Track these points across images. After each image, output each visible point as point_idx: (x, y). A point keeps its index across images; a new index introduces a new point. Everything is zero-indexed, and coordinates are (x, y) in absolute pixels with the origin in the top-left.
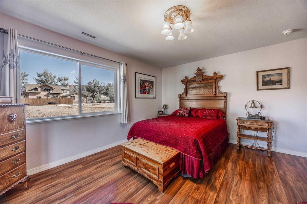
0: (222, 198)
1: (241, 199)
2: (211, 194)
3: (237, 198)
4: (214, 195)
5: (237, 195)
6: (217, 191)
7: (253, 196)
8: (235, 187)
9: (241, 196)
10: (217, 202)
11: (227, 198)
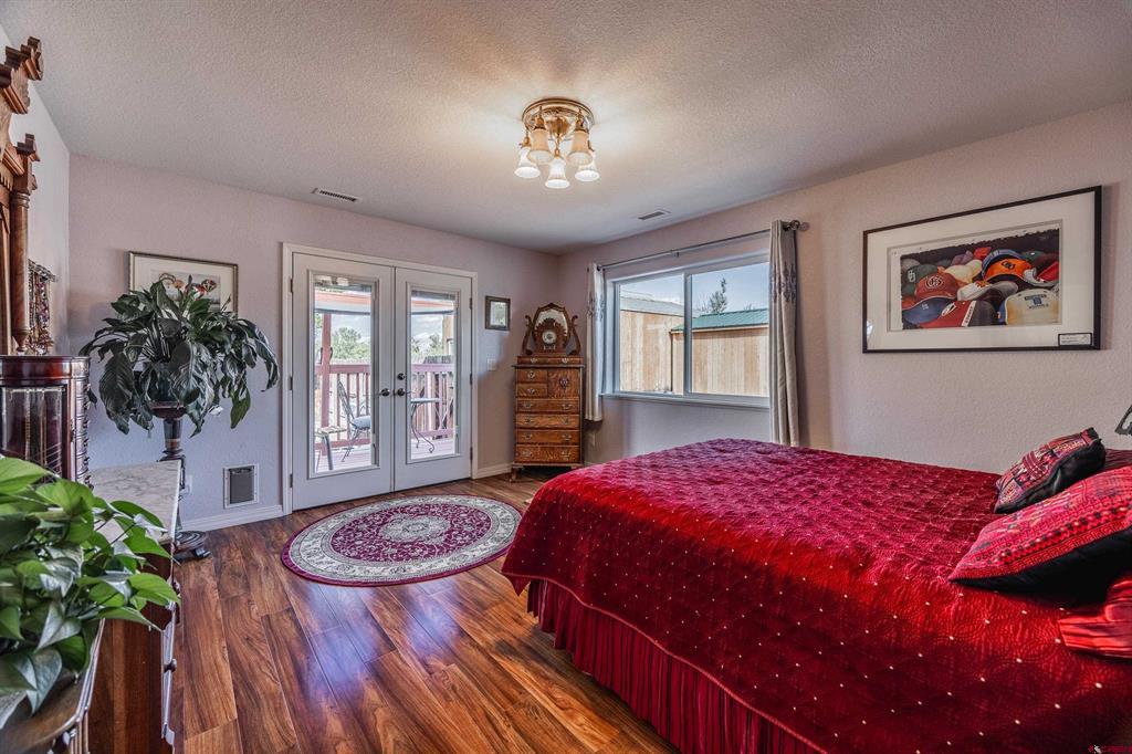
0: (465, 649)
1: (439, 690)
2: (489, 638)
3: (446, 682)
4: (483, 639)
5: (454, 688)
6: (493, 652)
7: (425, 733)
8: (483, 707)
9: (446, 697)
10: (462, 636)
11: (460, 660)
